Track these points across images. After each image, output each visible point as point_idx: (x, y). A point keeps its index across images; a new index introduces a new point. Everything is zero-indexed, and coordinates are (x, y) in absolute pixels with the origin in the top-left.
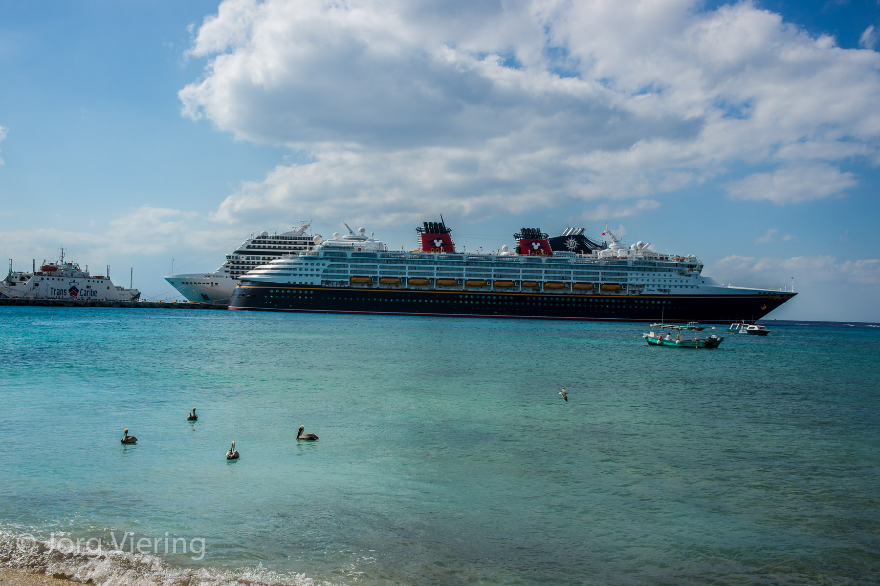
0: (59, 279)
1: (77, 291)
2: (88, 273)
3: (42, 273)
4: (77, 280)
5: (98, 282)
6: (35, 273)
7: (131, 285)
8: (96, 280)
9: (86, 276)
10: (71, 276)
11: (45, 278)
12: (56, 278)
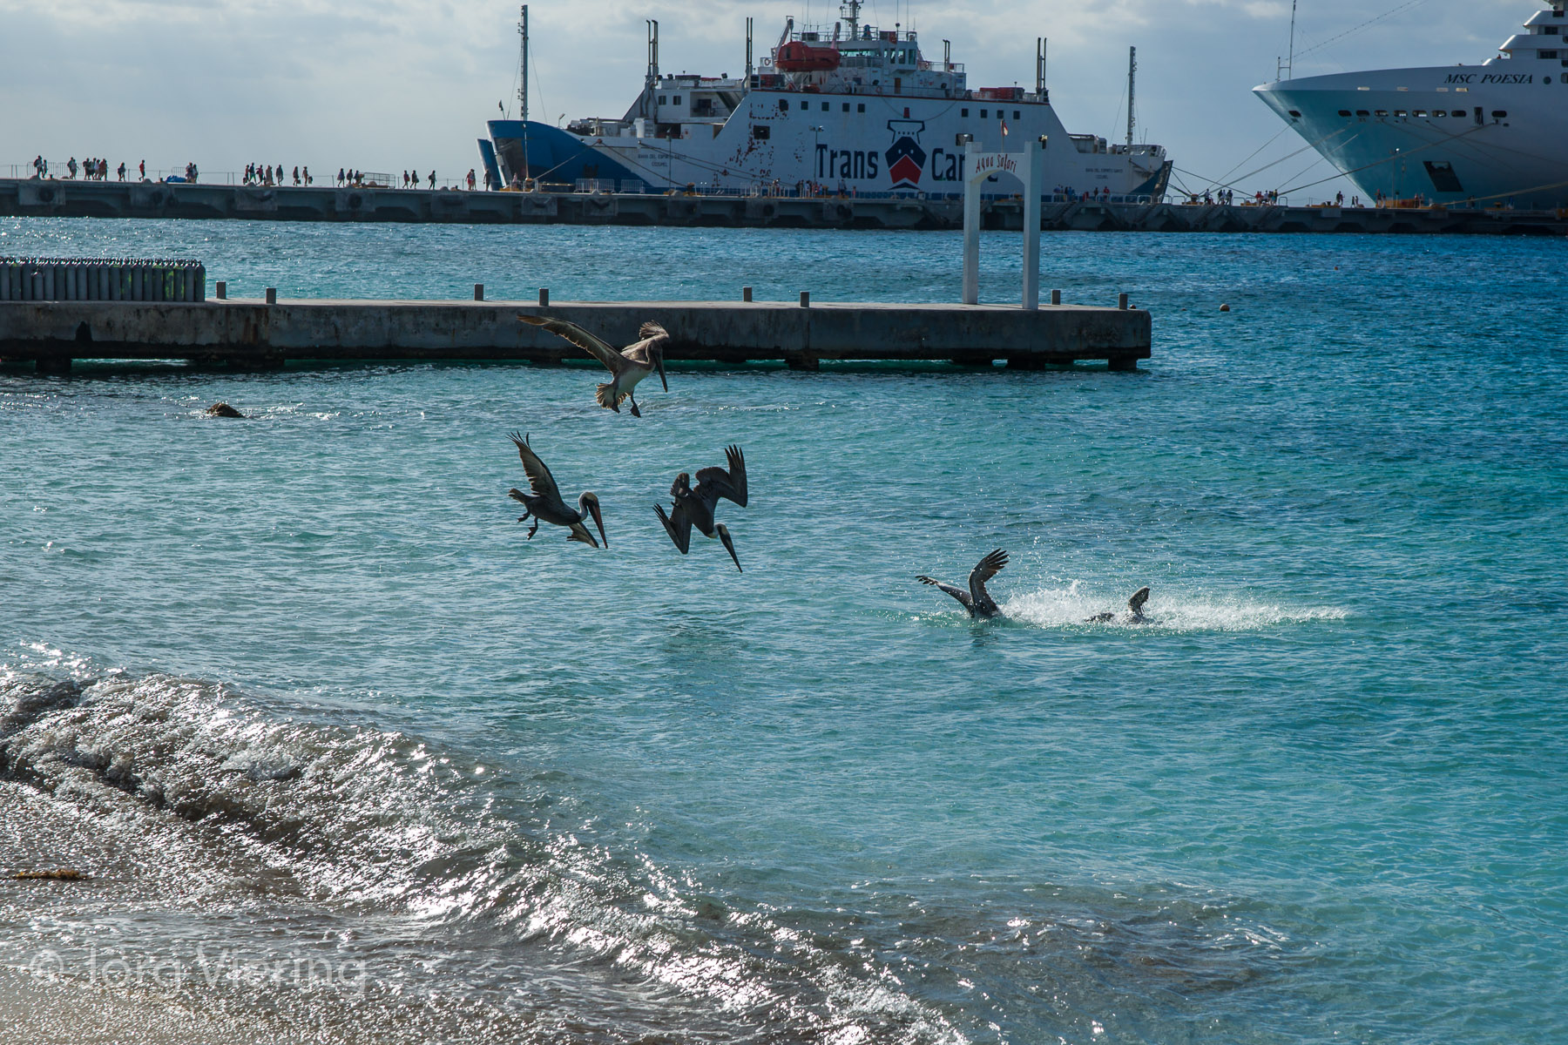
0: (846, 107)
1: (920, 156)
2: (962, 77)
3: (780, 78)
4: (920, 109)
5: (1000, 114)
6: (754, 78)
7: (1130, 126)
8: (993, 109)
9: (950, 87)
10: (891, 91)
11: (794, 100)
12: (836, 102)
